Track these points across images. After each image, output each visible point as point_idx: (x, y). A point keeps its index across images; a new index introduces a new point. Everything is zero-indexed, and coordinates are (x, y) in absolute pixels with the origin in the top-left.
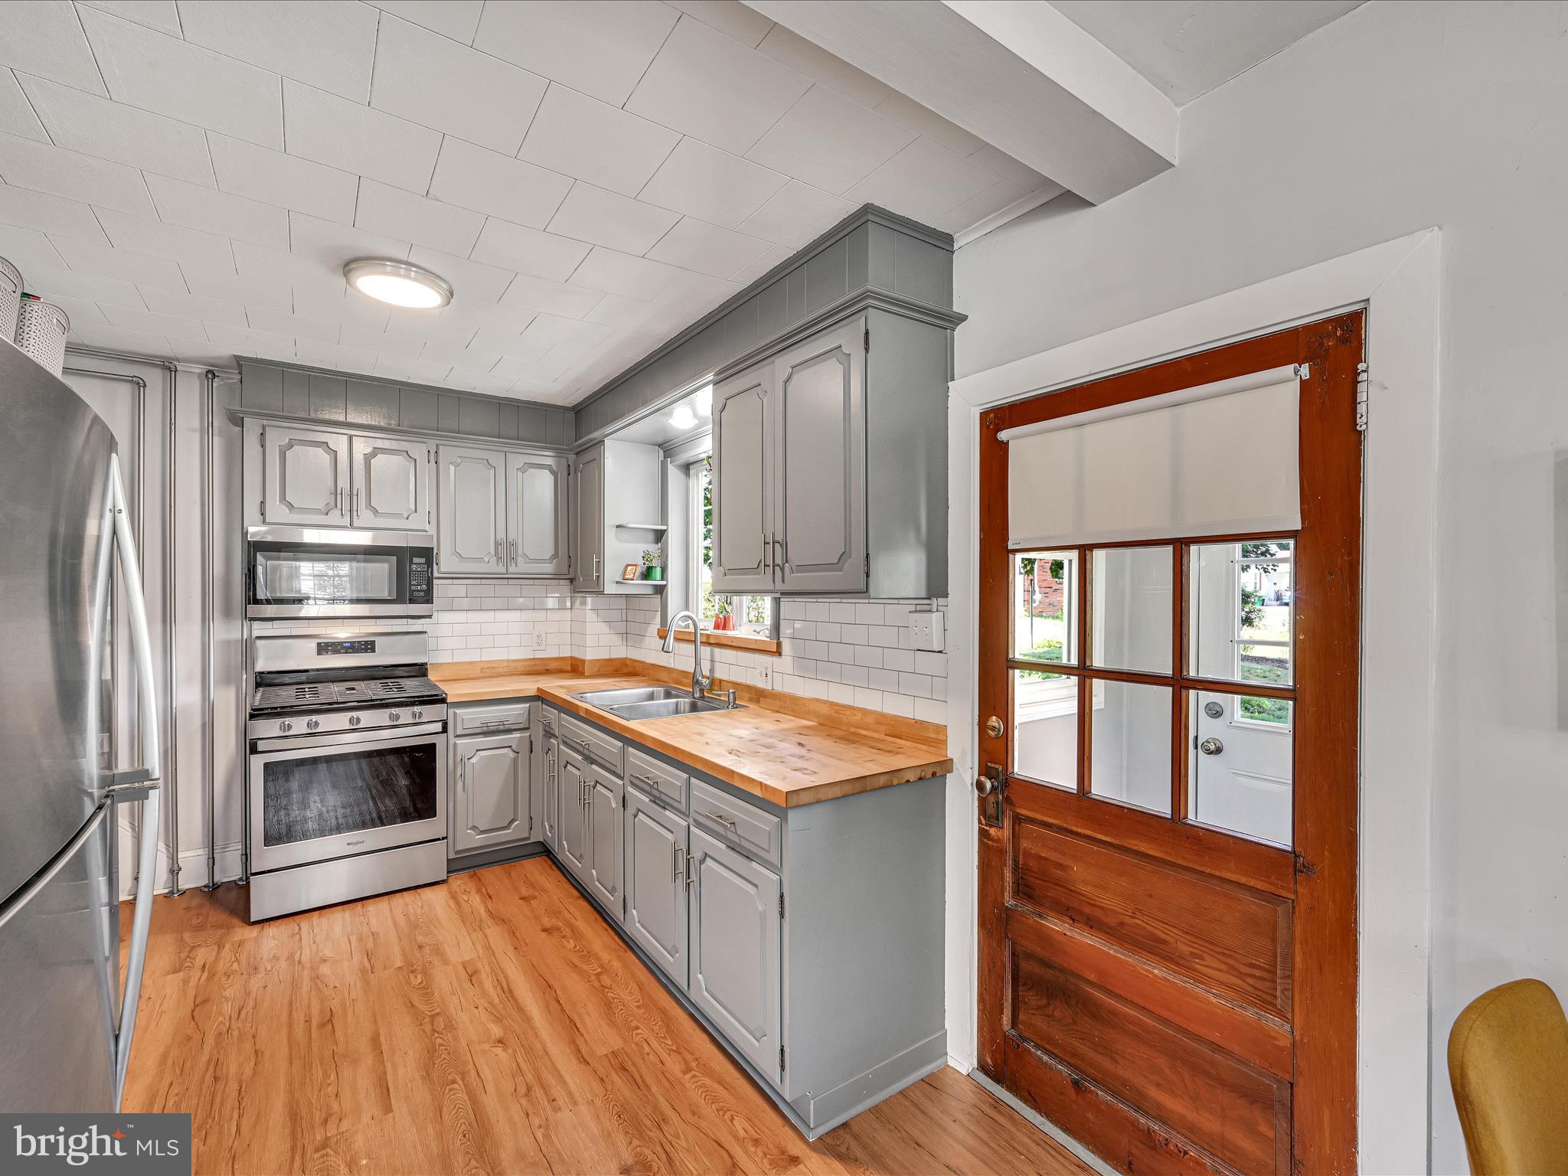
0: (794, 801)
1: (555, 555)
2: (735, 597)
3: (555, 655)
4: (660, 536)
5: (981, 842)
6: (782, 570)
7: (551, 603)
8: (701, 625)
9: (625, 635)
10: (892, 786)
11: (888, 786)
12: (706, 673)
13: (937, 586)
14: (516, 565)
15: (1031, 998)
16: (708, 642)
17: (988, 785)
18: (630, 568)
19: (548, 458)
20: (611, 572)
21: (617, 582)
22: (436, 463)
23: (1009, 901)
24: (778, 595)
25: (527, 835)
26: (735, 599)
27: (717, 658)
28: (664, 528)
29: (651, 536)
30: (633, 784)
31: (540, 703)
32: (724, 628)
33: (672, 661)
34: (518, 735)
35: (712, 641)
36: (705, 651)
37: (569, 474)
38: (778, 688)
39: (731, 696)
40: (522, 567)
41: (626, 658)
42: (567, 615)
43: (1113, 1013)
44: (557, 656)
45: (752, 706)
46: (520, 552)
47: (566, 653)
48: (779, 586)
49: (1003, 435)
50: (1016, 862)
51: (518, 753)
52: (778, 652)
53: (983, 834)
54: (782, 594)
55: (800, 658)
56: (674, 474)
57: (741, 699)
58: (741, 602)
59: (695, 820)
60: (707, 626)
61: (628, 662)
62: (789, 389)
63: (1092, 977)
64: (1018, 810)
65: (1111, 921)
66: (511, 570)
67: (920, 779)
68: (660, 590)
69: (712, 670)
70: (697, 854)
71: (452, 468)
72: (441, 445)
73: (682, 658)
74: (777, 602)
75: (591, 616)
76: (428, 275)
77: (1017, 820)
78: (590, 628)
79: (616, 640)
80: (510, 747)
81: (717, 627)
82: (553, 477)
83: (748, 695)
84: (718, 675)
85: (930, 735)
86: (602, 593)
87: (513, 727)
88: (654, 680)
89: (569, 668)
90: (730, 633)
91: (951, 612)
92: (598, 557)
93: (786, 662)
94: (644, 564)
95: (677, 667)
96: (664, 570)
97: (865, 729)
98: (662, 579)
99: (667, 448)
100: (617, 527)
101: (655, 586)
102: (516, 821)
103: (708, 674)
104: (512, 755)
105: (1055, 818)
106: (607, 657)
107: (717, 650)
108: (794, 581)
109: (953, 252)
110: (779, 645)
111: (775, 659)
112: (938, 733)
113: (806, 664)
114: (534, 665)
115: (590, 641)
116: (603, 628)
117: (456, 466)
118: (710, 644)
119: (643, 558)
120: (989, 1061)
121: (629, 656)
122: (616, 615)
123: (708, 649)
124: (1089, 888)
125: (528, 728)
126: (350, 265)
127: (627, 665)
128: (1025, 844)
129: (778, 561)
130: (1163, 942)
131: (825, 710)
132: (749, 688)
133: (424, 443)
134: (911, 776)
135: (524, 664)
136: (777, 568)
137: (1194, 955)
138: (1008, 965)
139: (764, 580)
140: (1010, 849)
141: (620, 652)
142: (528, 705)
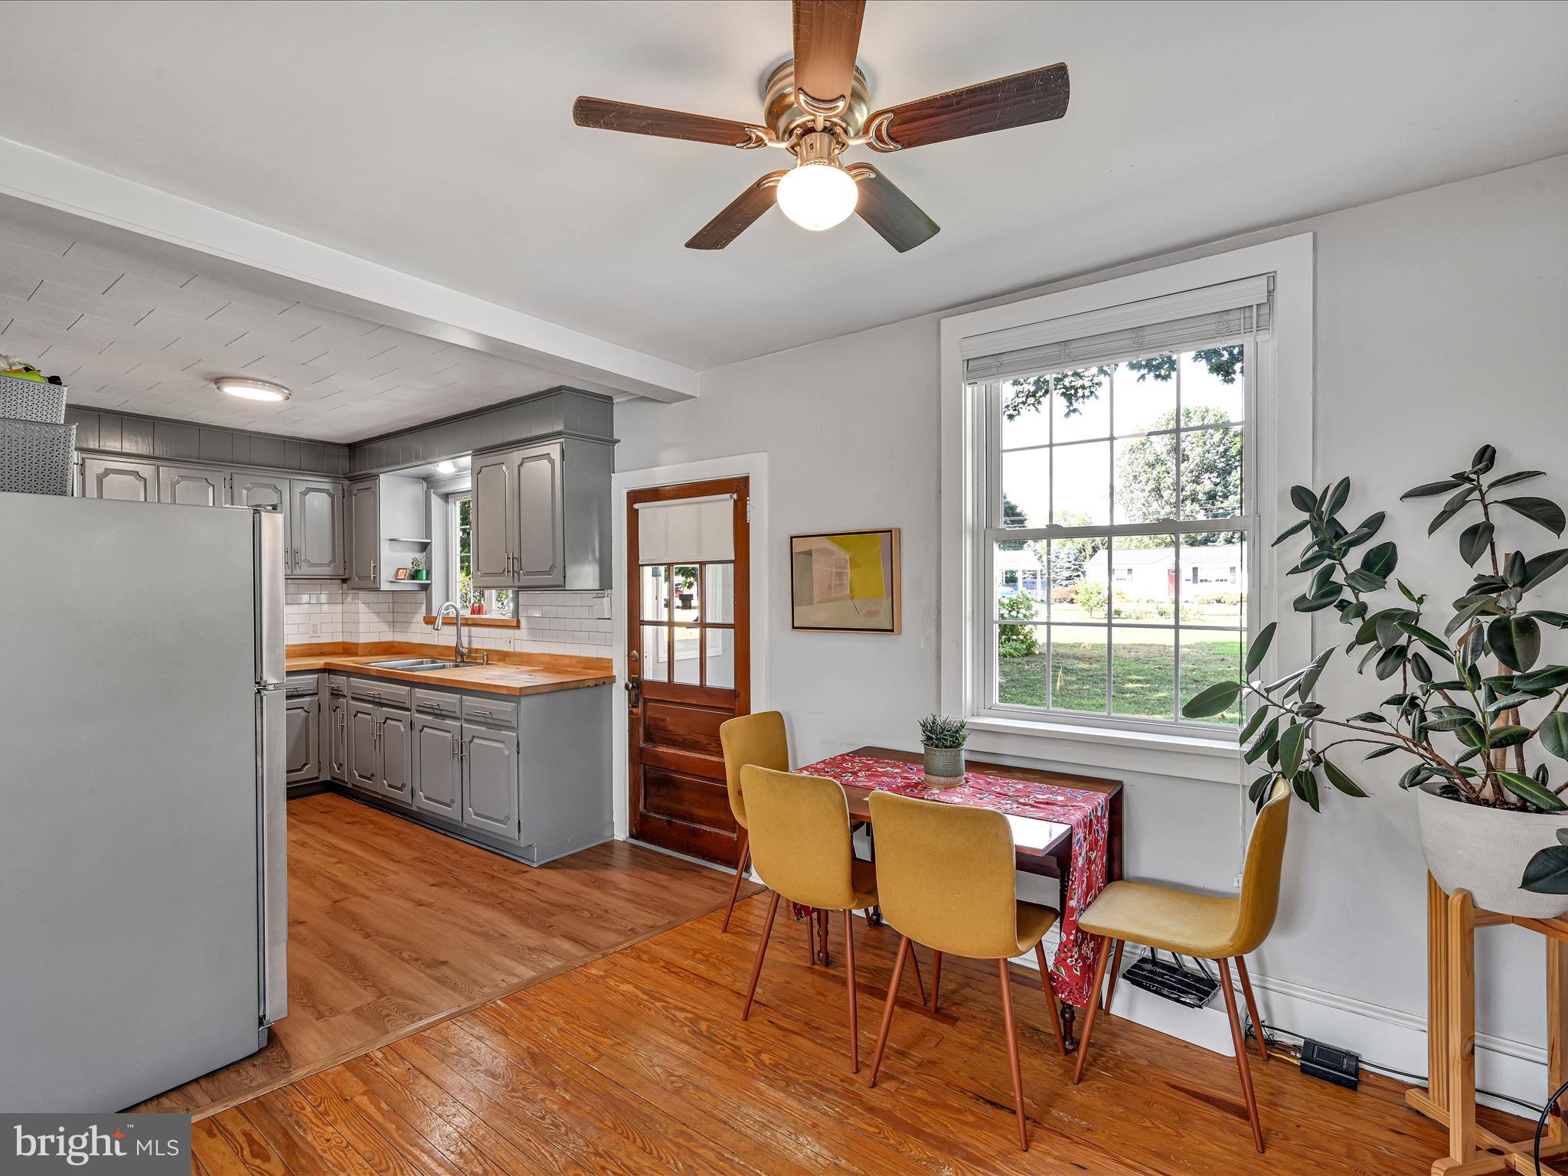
0: (523, 693)
1: (333, 560)
2: (486, 591)
3: (329, 640)
4: (424, 547)
5: (630, 718)
6: (519, 574)
7: (324, 598)
8: (462, 612)
9: (392, 624)
10: (579, 688)
11: (577, 688)
12: (465, 645)
13: (605, 583)
14: (300, 568)
15: (652, 790)
16: (467, 623)
17: (631, 686)
18: (401, 571)
19: (326, 484)
20: (386, 573)
21: (391, 582)
22: (231, 488)
23: (642, 744)
24: (517, 589)
25: (317, 776)
26: (487, 592)
27: (473, 634)
28: (429, 541)
29: (417, 547)
30: (418, 711)
31: (327, 674)
32: (479, 613)
33: (436, 639)
34: (309, 699)
35: (470, 622)
36: (465, 630)
37: (344, 497)
38: (518, 649)
39: (485, 657)
40: (305, 570)
41: (393, 642)
42: (339, 608)
43: (683, 781)
44: (331, 641)
45: (499, 664)
46: (303, 558)
47: (339, 639)
48: (517, 584)
49: (636, 506)
50: (645, 723)
51: (309, 712)
52: (518, 627)
53: (631, 713)
54: (518, 588)
55: (531, 629)
56: (436, 502)
57: (492, 661)
58: (491, 595)
59: (465, 720)
60: (466, 613)
61: (395, 644)
62: (522, 471)
63: (673, 768)
64: (645, 697)
65: (681, 740)
66: (295, 572)
67: (596, 685)
68: (425, 588)
69: (470, 642)
70: (466, 739)
71: (245, 492)
72: (235, 473)
73: (446, 637)
74: (516, 594)
75: (362, 608)
76: (278, 387)
77: (646, 701)
78: (362, 618)
79: (384, 627)
80: (302, 708)
81: (473, 612)
82: (330, 499)
83: (496, 657)
84: (474, 646)
85: (605, 664)
86: (377, 590)
87: (305, 693)
88: (420, 655)
89: (341, 651)
90: (482, 616)
91: (614, 597)
92: (375, 562)
93: (523, 632)
94: (413, 568)
95: (440, 644)
96: (429, 573)
97: (571, 667)
98: (427, 579)
99: (429, 481)
100: (391, 540)
101: (422, 584)
102: (308, 764)
103: (467, 646)
104: (304, 714)
105: (658, 696)
106: (377, 640)
107: (473, 629)
108: (526, 580)
109: (613, 404)
110: (518, 621)
111: (516, 631)
112: (609, 663)
113: (538, 632)
114: (312, 649)
115: (362, 628)
116: (374, 617)
117: (248, 490)
118: (468, 625)
119: (413, 563)
120: (634, 831)
121: (396, 640)
122: (385, 608)
123: (467, 628)
124: (673, 727)
125: (317, 694)
126: (219, 380)
127: (394, 647)
128: (649, 713)
129: (516, 569)
130: (698, 742)
131: (547, 659)
132: (497, 652)
133: (221, 472)
134: (591, 684)
135: (301, 648)
136: (515, 574)
137: (708, 744)
138: (642, 777)
139: (506, 580)
140: (642, 718)
141: (388, 636)
142: (316, 676)
